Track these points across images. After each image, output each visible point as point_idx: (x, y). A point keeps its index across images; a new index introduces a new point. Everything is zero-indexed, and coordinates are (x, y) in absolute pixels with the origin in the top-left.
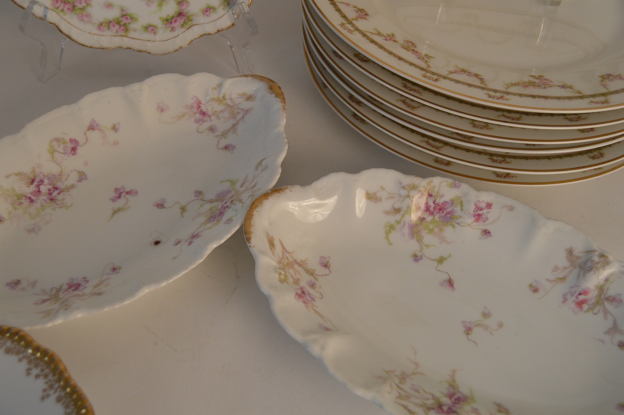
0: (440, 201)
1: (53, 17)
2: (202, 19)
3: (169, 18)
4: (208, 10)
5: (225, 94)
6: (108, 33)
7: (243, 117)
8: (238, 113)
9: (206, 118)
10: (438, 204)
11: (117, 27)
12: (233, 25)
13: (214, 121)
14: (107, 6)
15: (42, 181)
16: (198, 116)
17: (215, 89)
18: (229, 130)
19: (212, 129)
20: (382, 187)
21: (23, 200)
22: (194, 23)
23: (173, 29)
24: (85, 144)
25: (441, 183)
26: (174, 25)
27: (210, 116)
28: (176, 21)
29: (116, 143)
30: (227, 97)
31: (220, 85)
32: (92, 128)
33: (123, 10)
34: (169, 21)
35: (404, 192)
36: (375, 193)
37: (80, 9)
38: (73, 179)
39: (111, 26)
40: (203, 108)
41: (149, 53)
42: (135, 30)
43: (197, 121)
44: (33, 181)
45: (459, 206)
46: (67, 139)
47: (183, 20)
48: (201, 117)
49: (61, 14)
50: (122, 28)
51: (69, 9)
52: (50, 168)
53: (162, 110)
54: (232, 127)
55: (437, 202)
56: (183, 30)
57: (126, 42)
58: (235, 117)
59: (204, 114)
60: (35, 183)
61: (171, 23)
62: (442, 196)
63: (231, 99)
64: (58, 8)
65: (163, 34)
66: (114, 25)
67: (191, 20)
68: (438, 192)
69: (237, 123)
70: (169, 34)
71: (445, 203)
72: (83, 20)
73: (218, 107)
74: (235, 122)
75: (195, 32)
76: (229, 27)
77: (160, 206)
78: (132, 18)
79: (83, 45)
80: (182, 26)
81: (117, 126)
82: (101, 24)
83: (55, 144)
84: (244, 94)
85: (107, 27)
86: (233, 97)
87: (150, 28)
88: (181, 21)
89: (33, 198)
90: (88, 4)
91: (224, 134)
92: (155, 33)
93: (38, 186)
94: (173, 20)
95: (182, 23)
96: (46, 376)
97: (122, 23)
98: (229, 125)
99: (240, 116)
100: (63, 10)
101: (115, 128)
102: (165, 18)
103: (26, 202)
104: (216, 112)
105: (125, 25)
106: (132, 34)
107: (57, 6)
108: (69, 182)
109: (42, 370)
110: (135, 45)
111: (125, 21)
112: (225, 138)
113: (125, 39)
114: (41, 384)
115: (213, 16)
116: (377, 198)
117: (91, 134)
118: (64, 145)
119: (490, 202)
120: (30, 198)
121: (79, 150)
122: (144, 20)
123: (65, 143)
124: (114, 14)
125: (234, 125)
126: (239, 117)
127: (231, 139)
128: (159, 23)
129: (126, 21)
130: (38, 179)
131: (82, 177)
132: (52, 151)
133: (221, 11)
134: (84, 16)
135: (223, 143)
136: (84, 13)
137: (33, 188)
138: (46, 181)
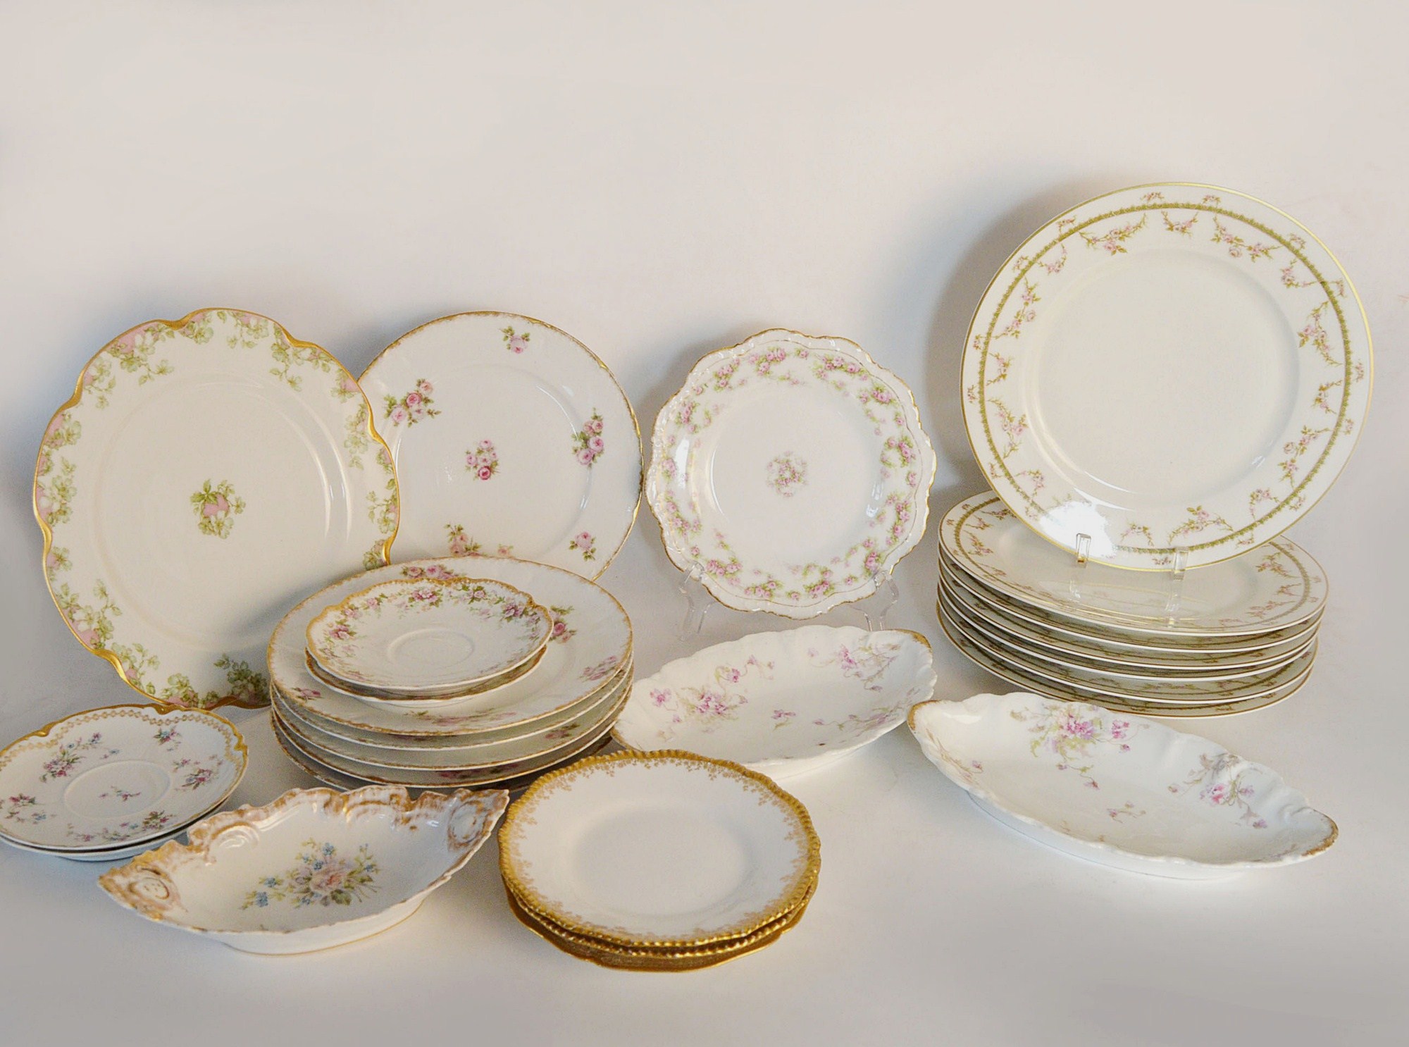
0: (1081, 721)
1: (706, 580)
2: (844, 588)
3: (812, 586)
4: (850, 579)
5: (871, 644)
6: (754, 597)
7: (888, 664)
8: (883, 661)
9: (852, 665)
10: (1079, 725)
11: (763, 591)
12: (873, 594)
13: (860, 668)
14: (755, 573)
15: (710, 698)
16: (845, 663)
17: (862, 640)
18: (875, 676)
19: (858, 675)
20: (1026, 708)
21: (695, 710)
22: (835, 591)
23: (815, 596)
24: (744, 675)
25: (1080, 706)
26: (816, 592)
27: (856, 664)
28: (818, 589)
29: (771, 678)
30: (873, 647)
31: (866, 637)
32: (751, 662)
33: (770, 577)
34: (812, 589)
35: (1048, 712)
36: (1020, 713)
37: (731, 573)
38: (736, 701)
39: (757, 591)
40: (850, 657)
41: (790, 618)
42: (779, 596)
43: (844, 667)
44: (703, 697)
45: (1099, 726)
46: (730, 668)
47: (825, 588)
48: (848, 664)
49: (713, 577)
50: (768, 593)
51: (721, 573)
52: (715, 689)
53: (812, 655)
54: (878, 673)
55: (1077, 722)
56: (825, 597)
57: (769, 607)
58: (880, 665)
59: (850, 661)
60: (704, 699)
61: (814, 590)
62: (1082, 717)
63: (877, 649)
64: (711, 571)
65: (805, 600)
66: (760, 590)
67: (833, 589)
68: (1078, 714)
69: (883, 669)
70: (811, 601)
71: (1085, 723)
72: (732, 584)
73: (865, 655)
74: (880, 668)
75: (837, 599)
76: (869, 596)
77: (819, 723)
78: (777, 585)
79: (728, 607)
80: (824, 593)
81: (772, 665)
82: (748, 588)
83: (720, 670)
84: (889, 645)
85: (753, 592)
86: (878, 647)
87: (793, 595)
88: (823, 589)
89: (703, 709)
90: (738, 570)
91: (870, 679)
92: (797, 599)
93: (707, 701)
94: (816, 587)
95: (824, 591)
96: (761, 790)
97: (767, 589)
98: (874, 671)
99: (886, 663)
100: (715, 573)
101: (770, 665)
102: (809, 585)
103: (698, 712)
104: (862, 660)
105: (770, 590)
106: (775, 599)
107: (710, 569)
108: (732, 703)
109: (757, 787)
110: (778, 610)
111: (770, 587)
112: (871, 681)
113: (769, 604)
114: (758, 795)
115: (855, 585)
116: (1022, 717)
117: (749, 666)
118: (727, 673)
119: (1127, 722)
120: (701, 709)
121: (740, 679)
122: (788, 588)
123: (728, 671)
124: (762, 580)
125: (879, 671)
126: (884, 664)
127: (877, 682)
128: (802, 591)
129: (772, 588)
130: (706, 696)
131: (743, 700)
132: (718, 677)
133: (862, 581)
134: (734, 580)
135: (870, 685)
136: (734, 577)
137: (702, 702)
138: (713, 699)
